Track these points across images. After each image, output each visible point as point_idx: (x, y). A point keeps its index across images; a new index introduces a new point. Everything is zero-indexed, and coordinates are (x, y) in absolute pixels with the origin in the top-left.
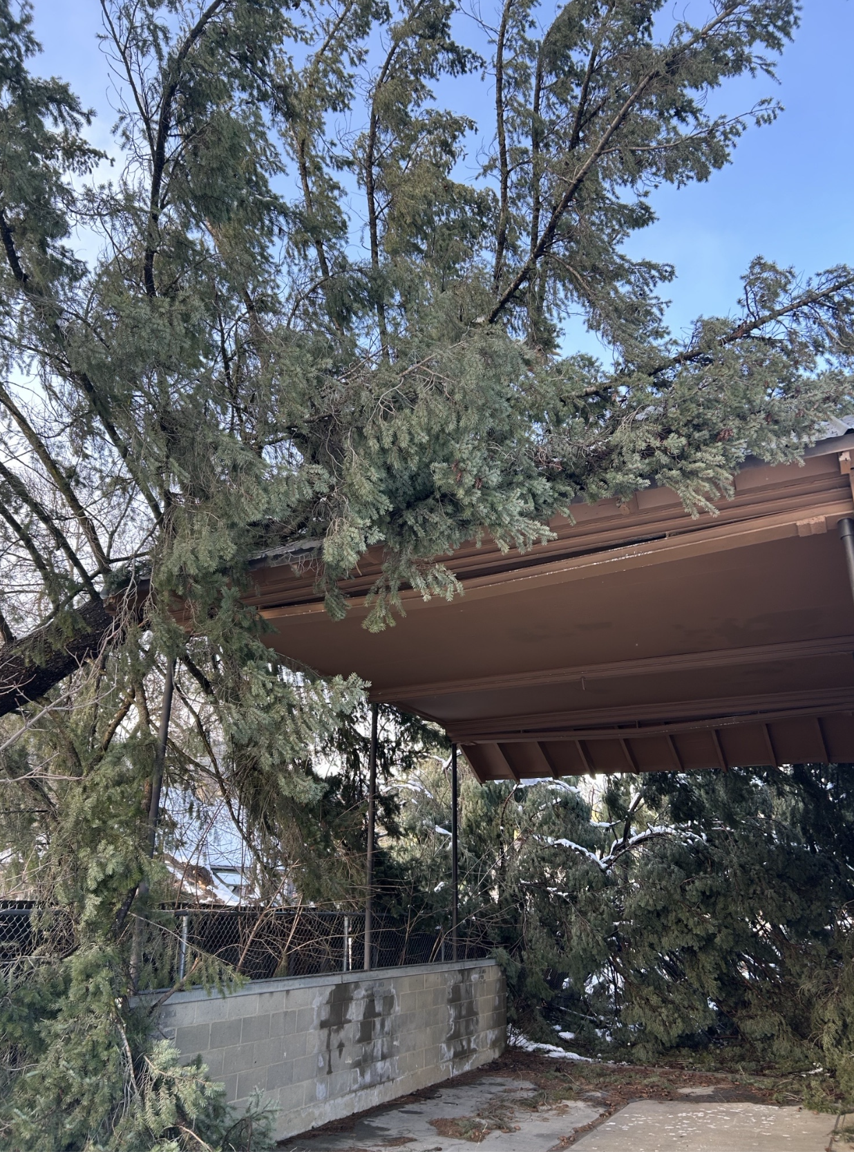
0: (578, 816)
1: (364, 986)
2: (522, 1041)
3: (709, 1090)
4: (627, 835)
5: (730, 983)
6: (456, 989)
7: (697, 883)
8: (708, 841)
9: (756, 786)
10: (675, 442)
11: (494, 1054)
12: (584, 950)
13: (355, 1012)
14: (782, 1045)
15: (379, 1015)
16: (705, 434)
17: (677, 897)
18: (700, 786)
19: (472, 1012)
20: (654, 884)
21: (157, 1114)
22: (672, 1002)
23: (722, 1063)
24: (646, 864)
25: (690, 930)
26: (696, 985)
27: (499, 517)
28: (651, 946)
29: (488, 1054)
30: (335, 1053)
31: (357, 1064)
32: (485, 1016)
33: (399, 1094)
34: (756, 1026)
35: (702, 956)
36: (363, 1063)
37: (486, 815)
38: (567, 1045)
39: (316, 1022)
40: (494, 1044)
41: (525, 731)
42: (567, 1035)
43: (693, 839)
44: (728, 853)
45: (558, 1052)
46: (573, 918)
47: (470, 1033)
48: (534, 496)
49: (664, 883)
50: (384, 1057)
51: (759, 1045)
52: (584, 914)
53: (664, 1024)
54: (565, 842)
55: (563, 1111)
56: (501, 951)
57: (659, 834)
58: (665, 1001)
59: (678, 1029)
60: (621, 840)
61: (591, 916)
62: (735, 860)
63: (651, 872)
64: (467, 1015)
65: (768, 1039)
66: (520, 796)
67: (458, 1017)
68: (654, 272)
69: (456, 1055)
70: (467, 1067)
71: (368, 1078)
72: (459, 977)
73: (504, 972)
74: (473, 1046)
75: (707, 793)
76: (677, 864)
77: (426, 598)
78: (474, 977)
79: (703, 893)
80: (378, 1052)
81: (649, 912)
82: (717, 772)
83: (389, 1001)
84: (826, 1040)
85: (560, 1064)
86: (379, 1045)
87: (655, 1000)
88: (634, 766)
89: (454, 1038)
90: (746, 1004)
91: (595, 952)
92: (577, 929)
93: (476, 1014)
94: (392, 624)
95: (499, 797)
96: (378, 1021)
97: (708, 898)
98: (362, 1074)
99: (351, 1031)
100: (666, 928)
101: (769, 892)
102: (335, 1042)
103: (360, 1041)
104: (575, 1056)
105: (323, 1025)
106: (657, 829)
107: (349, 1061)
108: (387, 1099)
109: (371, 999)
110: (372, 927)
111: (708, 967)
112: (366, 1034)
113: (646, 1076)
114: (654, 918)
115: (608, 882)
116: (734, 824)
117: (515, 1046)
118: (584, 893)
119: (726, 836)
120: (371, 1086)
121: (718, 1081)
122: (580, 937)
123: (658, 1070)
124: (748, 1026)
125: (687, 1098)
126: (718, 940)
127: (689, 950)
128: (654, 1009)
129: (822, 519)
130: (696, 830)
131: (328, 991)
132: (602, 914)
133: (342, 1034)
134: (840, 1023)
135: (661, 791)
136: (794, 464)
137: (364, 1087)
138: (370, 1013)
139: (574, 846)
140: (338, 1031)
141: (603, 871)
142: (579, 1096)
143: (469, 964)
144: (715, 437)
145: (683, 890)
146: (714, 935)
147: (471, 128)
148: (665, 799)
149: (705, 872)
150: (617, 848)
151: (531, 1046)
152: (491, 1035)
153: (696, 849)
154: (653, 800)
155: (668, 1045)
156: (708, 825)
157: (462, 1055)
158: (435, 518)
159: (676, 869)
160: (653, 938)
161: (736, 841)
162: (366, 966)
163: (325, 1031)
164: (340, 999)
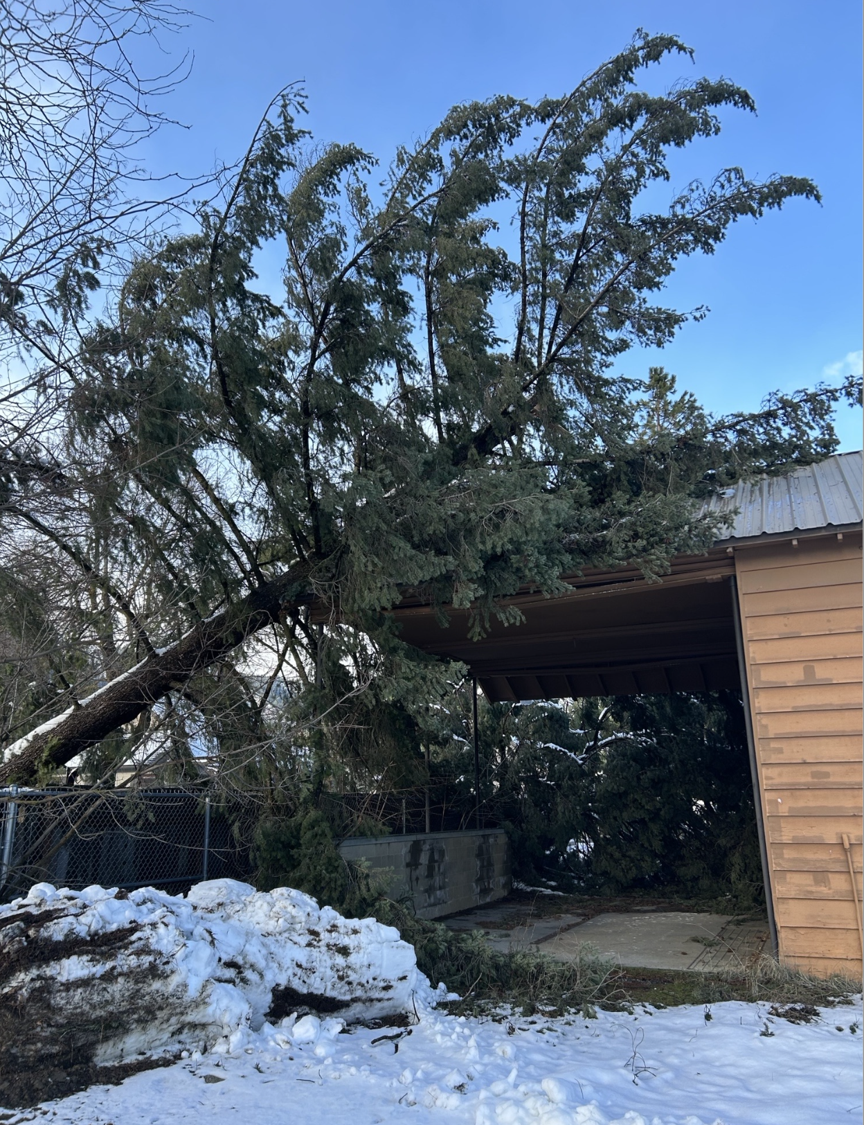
0: (561, 726)
1: (428, 842)
2: (522, 886)
3: (654, 908)
4: (596, 740)
5: (670, 843)
6: (480, 848)
7: (648, 773)
8: (657, 743)
9: (694, 703)
10: (641, 543)
11: (504, 893)
12: (567, 822)
13: (424, 859)
14: (705, 883)
15: (436, 861)
16: (657, 538)
17: (634, 784)
18: (652, 704)
19: (490, 864)
20: (618, 775)
21: (369, 890)
22: (629, 857)
23: (663, 895)
24: (612, 761)
25: (643, 807)
26: (646, 845)
27: (545, 580)
28: (615, 818)
29: (501, 893)
30: (414, 883)
31: (426, 891)
32: (498, 867)
33: (450, 912)
34: (688, 871)
35: (651, 825)
36: (430, 890)
37: (491, 726)
38: (553, 888)
39: (404, 864)
40: (504, 886)
41: (528, 669)
42: (553, 883)
43: (646, 742)
44: (672, 752)
45: (549, 892)
46: (559, 800)
47: (489, 878)
48: (562, 564)
49: (625, 774)
50: (440, 888)
51: (689, 884)
52: (567, 797)
53: (623, 871)
54: (551, 745)
55: (559, 918)
56: (508, 823)
57: (621, 739)
58: (624, 856)
59: (633, 873)
60: (592, 743)
61: (572, 798)
62: (677, 757)
63: (616, 767)
64: (487, 866)
65: (695, 879)
66: (517, 711)
67: (482, 867)
68: (629, 385)
69: (481, 891)
70: (488, 900)
71: (432, 900)
72: (482, 840)
73: (510, 838)
74: (491, 886)
75: (658, 709)
76: (635, 760)
77: (506, 625)
78: (491, 840)
79: (653, 780)
80: (437, 885)
81: (614, 794)
82: (665, 695)
83: (442, 853)
84: (733, 876)
85: (551, 897)
86: (437, 880)
87: (617, 855)
88: (605, 693)
89: (479, 880)
90: (682, 858)
91: (575, 823)
92: (562, 808)
93: (493, 865)
94: (485, 636)
95: (501, 712)
96: (436, 865)
97: (656, 784)
98: (429, 897)
99: (422, 871)
100: (626, 806)
101: (700, 779)
102: (414, 877)
103: (427, 877)
104: (561, 893)
105: (408, 865)
106: (620, 735)
107: (422, 889)
108: (443, 914)
109: (432, 851)
110: (430, 806)
111: (656, 832)
112: (430, 874)
113: (611, 902)
114: (616, 800)
115: (583, 774)
116: (677, 732)
117: (517, 888)
118: (565, 783)
119: (671, 739)
120: (434, 905)
121: (659, 903)
122: (564, 813)
123: (618, 899)
124: (682, 871)
125: (639, 911)
126: (662, 813)
127: (642, 821)
128: (616, 861)
129: (719, 576)
130: (648, 735)
131: (409, 844)
132: (579, 796)
133: (418, 871)
134: (742, 864)
135: (624, 709)
136: (703, 555)
137: (430, 905)
138: (432, 860)
139: (559, 748)
140: (415, 869)
141: (580, 766)
142: (567, 912)
143: (488, 832)
144: (661, 541)
145: (639, 779)
146: (660, 810)
147: (494, 228)
148: (626, 715)
149: (655, 766)
150: (589, 749)
151: (529, 889)
152: (502, 880)
153: (649, 749)
154: (618, 715)
155: (625, 885)
156: (658, 733)
157: (485, 891)
158: (506, 576)
159: (634, 764)
160: (616, 813)
161: (677, 744)
162: (427, 830)
163: (409, 869)
164: (415, 850)
